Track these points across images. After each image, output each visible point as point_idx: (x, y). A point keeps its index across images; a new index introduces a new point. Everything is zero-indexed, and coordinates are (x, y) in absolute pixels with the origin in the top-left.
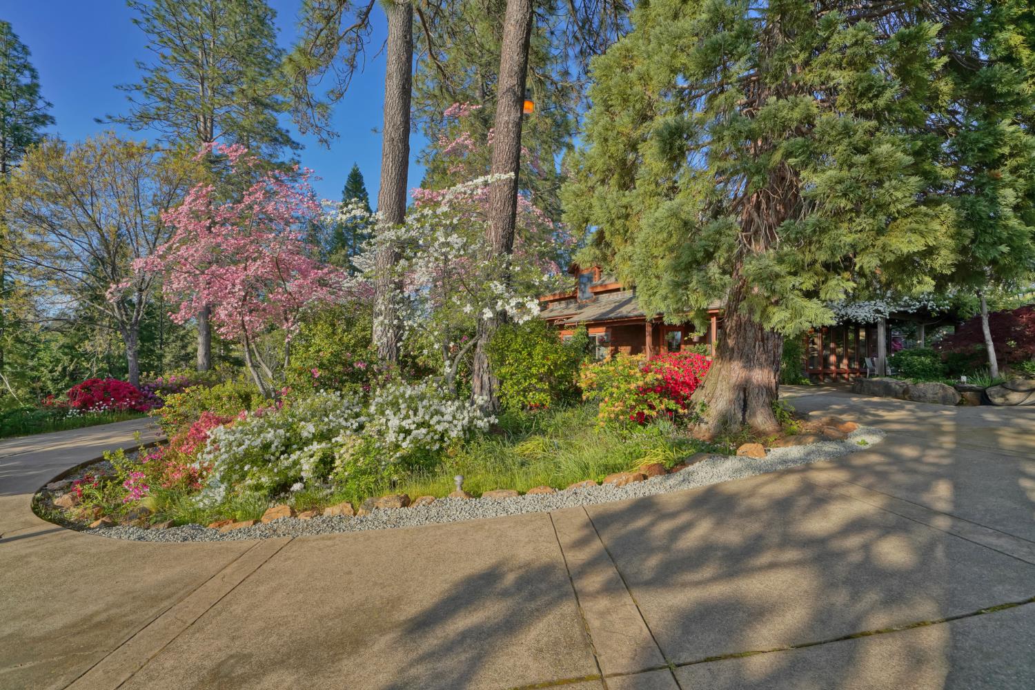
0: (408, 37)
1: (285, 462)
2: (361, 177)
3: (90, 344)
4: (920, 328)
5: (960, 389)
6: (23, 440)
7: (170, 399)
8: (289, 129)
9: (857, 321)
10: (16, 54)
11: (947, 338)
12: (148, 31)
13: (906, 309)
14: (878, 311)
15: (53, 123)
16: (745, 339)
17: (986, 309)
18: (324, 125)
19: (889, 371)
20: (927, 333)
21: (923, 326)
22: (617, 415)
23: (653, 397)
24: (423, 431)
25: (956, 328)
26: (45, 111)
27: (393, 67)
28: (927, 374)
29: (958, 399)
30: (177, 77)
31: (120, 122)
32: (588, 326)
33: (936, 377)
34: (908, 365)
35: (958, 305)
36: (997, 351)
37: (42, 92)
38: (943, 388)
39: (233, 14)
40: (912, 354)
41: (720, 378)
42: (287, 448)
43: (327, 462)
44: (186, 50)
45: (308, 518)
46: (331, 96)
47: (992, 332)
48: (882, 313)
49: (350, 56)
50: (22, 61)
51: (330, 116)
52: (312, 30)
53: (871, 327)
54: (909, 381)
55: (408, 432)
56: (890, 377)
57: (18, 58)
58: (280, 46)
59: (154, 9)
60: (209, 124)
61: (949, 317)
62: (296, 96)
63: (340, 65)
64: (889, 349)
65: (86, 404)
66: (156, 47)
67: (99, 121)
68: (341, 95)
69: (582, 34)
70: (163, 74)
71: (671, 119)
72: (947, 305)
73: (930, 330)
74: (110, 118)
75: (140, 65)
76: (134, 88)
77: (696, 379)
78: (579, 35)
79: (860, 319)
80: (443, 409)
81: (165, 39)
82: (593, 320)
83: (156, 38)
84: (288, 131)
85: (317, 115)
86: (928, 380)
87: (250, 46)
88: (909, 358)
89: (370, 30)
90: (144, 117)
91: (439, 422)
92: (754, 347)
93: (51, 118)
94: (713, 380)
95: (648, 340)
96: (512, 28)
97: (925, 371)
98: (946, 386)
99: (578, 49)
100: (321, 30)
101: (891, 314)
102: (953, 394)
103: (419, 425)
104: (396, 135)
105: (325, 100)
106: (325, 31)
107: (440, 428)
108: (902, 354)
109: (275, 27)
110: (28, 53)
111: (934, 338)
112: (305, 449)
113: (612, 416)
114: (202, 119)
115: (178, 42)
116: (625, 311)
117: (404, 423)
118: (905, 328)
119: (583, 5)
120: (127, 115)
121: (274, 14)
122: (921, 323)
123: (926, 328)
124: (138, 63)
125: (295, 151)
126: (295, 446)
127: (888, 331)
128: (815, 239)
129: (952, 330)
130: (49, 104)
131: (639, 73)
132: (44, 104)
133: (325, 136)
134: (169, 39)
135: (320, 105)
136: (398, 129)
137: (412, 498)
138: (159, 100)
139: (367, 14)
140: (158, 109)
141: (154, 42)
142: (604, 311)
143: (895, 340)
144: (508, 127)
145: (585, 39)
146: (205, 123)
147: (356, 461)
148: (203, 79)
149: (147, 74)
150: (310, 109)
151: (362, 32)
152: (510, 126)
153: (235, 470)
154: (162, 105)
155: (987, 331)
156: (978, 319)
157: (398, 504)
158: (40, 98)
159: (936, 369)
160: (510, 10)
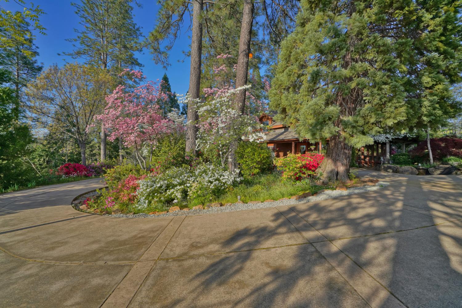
0: (201, 26)
1: (169, 193)
2: (168, 79)
3: (65, 149)
4: (403, 145)
5: (418, 169)
6: (41, 187)
7: (108, 171)
8: (138, 58)
9: (379, 142)
10: (23, 25)
11: (414, 149)
12: (81, 17)
13: (398, 137)
14: (387, 138)
15: (38, 55)
16: (338, 149)
17: (429, 137)
18: (165, 61)
19: (391, 162)
20: (406, 147)
21: (405, 144)
22: (291, 177)
23: (304, 170)
24: (217, 182)
25: (418, 145)
26: (36, 50)
27: (195, 38)
28: (406, 163)
29: (417, 173)
30: (92, 36)
31: (69, 55)
32: (268, 143)
33: (409, 164)
34: (398, 160)
35: (418, 136)
36: (433, 154)
37: (34, 42)
38: (412, 168)
39: (116, 9)
40: (399, 155)
41: (328, 163)
42: (168, 187)
43: (185, 193)
44: (96, 25)
45: (188, 210)
46: (167, 48)
47: (431, 147)
48: (389, 139)
49: (175, 32)
50: (26, 28)
51: (168, 57)
52: (161, 23)
53: (384, 144)
54: (398, 166)
55: (211, 183)
56: (391, 164)
57: (24, 27)
58: (134, 23)
59: (83, 7)
60: (105, 57)
61: (415, 140)
62: (154, 49)
63: (172, 36)
64: (390, 154)
65: (68, 173)
66: (83, 23)
67: (59, 54)
68: (171, 48)
69: (270, 25)
70: (85, 34)
71: (315, 69)
72: (414, 135)
73: (407, 146)
74: (64, 53)
75: (76, 30)
76: (73, 40)
77: (318, 163)
78: (269, 26)
79: (380, 141)
80: (224, 174)
81: (88, 20)
82: (269, 141)
83: (84, 20)
84: (137, 59)
85: (163, 57)
86: (406, 165)
87: (123, 23)
88: (399, 157)
89: (183, 22)
90: (79, 53)
91: (223, 179)
92: (341, 151)
93: (38, 53)
94: (325, 164)
95: (293, 148)
96: (245, 25)
97: (405, 162)
98: (413, 167)
99: (268, 31)
100: (165, 23)
101: (392, 139)
102: (416, 171)
103: (216, 180)
104: (196, 66)
105: (165, 50)
106: (166, 23)
107: (224, 181)
108: (396, 155)
109: (132, 15)
110: (28, 25)
111: (409, 149)
112: (175, 188)
113: (289, 177)
114: (102, 54)
115: (93, 21)
116: (281, 137)
117: (210, 179)
118: (397, 145)
119: (271, 14)
120: (72, 52)
121: (132, 9)
122: (404, 143)
123: (406, 145)
124: (75, 30)
125: (140, 67)
126: (171, 187)
127: (390, 146)
128: (370, 114)
129: (416, 145)
130: (37, 47)
131: (301, 50)
132: (35, 47)
133: (165, 65)
134: (90, 20)
135: (163, 53)
136: (197, 63)
137: (223, 204)
138: (86, 46)
139: (182, 15)
140: (85, 50)
141: (83, 21)
142: (272, 138)
143: (393, 150)
144: (243, 64)
145: (271, 27)
146: (104, 56)
147: (197, 192)
148: (103, 37)
149: (79, 35)
150: (160, 54)
151: (180, 22)
152: (244, 64)
153: (151, 195)
154: (87, 48)
155: (429, 146)
156: (426, 142)
157: (219, 206)
158: (34, 44)
159: (409, 161)
160: (244, 17)
